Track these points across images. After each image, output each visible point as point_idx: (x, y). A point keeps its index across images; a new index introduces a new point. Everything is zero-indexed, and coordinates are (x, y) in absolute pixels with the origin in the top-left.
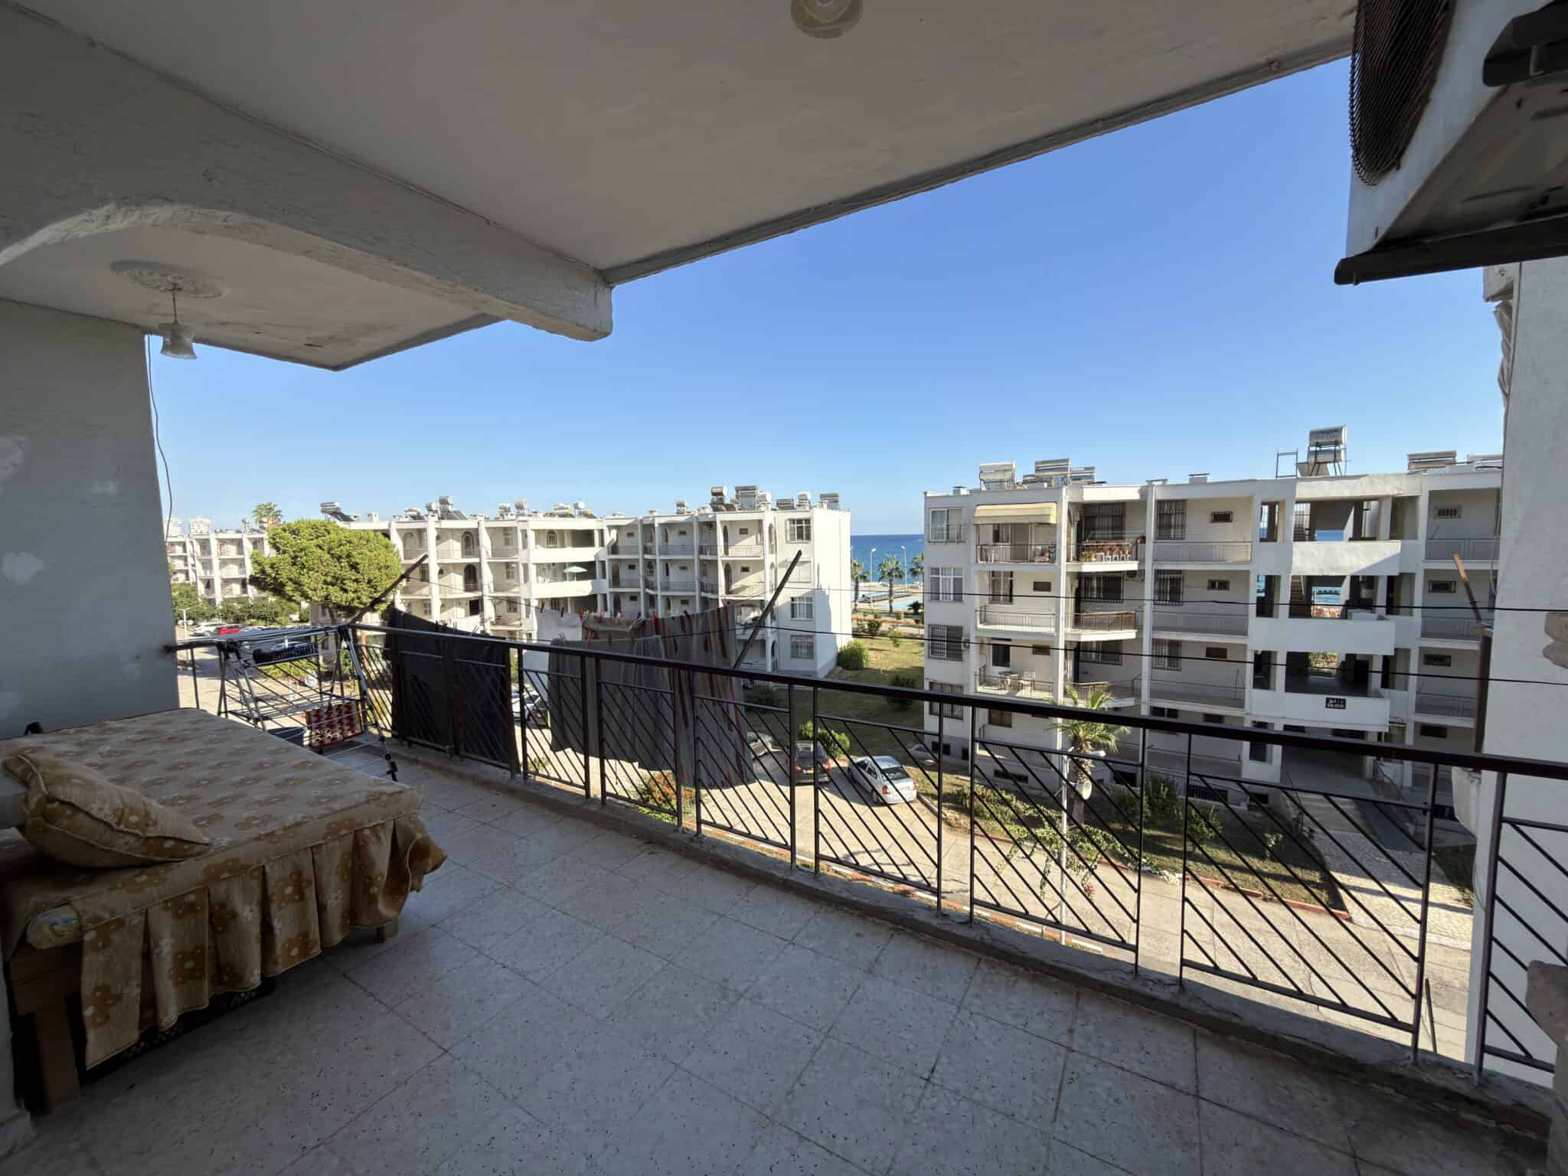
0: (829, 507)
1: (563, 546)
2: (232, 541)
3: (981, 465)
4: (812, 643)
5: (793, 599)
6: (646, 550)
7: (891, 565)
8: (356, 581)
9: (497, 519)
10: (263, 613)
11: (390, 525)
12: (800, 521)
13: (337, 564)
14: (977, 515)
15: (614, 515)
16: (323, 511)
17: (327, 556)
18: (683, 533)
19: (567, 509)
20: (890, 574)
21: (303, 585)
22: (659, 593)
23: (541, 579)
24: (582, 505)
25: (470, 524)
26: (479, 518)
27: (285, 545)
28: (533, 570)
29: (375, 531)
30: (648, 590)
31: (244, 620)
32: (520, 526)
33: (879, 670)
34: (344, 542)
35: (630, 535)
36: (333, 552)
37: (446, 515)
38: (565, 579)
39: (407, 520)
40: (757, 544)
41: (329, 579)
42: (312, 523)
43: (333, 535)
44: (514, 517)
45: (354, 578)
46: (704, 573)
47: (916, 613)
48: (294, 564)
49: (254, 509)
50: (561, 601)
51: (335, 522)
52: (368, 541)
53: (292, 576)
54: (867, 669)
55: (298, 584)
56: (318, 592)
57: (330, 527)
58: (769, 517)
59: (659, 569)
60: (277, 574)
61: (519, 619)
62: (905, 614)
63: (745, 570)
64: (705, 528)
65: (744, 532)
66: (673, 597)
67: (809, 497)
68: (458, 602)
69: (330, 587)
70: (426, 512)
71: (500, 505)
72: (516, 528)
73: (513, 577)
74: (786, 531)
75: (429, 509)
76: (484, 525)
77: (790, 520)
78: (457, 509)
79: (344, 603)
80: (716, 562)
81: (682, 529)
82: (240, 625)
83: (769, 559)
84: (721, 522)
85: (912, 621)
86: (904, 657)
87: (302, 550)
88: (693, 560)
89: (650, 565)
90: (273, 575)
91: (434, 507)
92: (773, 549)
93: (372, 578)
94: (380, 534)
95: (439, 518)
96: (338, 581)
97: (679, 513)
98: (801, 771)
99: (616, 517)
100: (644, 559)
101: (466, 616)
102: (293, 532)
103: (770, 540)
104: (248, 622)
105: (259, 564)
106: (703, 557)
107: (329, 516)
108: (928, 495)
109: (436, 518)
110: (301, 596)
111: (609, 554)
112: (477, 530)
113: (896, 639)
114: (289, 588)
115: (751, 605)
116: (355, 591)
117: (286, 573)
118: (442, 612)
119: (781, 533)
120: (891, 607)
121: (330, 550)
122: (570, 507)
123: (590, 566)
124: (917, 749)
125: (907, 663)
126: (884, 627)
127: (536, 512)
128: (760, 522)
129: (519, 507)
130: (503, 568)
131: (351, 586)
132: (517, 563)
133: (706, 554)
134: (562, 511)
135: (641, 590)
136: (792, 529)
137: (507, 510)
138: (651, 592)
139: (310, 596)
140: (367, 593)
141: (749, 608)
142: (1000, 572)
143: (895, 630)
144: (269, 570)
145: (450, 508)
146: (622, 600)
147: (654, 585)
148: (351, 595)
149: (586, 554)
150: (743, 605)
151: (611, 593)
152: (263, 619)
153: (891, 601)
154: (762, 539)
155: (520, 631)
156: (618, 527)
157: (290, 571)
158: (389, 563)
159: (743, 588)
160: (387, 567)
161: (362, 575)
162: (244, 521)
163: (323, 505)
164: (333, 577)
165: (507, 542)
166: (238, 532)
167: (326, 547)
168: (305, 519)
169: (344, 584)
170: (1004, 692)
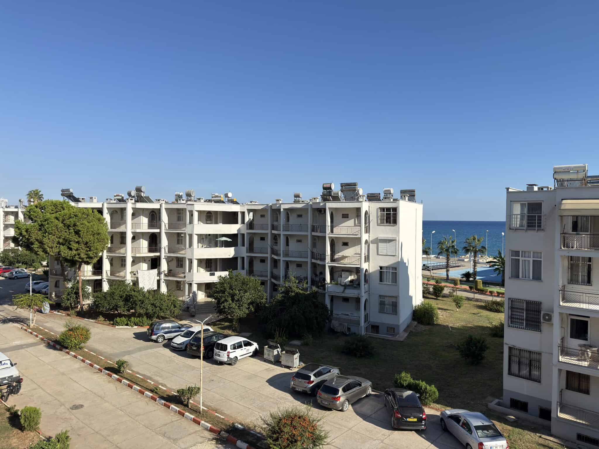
0: (409, 200)
1: (216, 223)
2: (12, 213)
3: (555, 166)
4: (396, 303)
5: (381, 268)
6: (273, 228)
7: (448, 244)
8: (78, 242)
9: (173, 203)
10: (26, 260)
11: (103, 205)
12: (388, 209)
13: (67, 230)
14: (563, 207)
15: (251, 202)
16: (62, 195)
17: (61, 225)
18: (300, 216)
19: (220, 197)
20: (447, 250)
21: (45, 244)
22: (282, 258)
23: (200, 245)
24: (230, 195)
25: (155, 206)
26: (161, 202)
27: (36, 217)
28: (195, 239)
29: (93, 209)
30: (273, 256)
31: (14, 264)
32: (189, 208)
33: (447, 326)
34: (72, 216)
35: (262, 216)
36: (64, 222)
37: (140, 199)
38: (217, 246)
39: (115, 202)
40: (355, 225)
41: (61, 241)
42: (54, 202)
43: (66, 211)
44: (184, 202)
45: (76, 240)
46: (314, 245)
47: (468, 281)
48: (40, 230)
49: (28, 193)
50: (213, 262)
51: (68, 202)
52: (88, 216)
53: (38, 238)
54: (437, 325)
55: (41, 243)
56: (53, 249)
57: (65, 205)
58: (365, 206)
59: (282, 240)
60: (29, 236)
61: (184, 273)
62: (460, 281)
63: (346, 244)
64: (317, 213)
65: (346, 216)
66: (291, 261)
67: (392, 192)
68: (143, 259)
69: (61, 246)
70: (128, 197)
71: (176, 193)
72: (186, 209)
73: (182, 244)
74: (377, 217)
75: (129, 194)
76: (164, 206)
77: (381, 208)
78: (147, 195)
79: (69, 258)
80: (325, 237)
81: (299, 213)
82: (11, 267)
83: (365, 237)
84: (329, 208)
85: (467, 287)
86: (465, 316)
87: (46, 220)
88: (307, 236)
89: (275, 238)
90: (27, 237)
91: (133, 194)
92: (367, 230)
93: (88, 241)
94: (95, 211)
95: (135, 201)
96: (66, 243)
97: (296, 202)
98: (402, 418)
99: (253, 203)
100: (272, 234)
101: (148, 269)
102: (42, 208)
103: (365, 223)
104: (17, 265)
105: (19, 229)
106: (314, 234)
107: (66, 198)
108: (510, 190)
109: (133, 201)
110: (43, 251)
111: (247, 229)
112: (159, 210)
113: (458, 302)
114: (36, 246)
115: (349, 271)
116: (77, 250)
117: (36, 235)
118: (132, 266)
119: (373, 218)
120: (447, 275)
121: (63, 220)
122: (222, 196)
123: (233, 237)
124: (497, 404)
125: (469, 322)
126: (446, 291)
127: (199, 199)
128: (358, 210)
129: (189, 195)
130: (176, 236)
131: (74, 246)
132: (185, 234)
133: (317, 232)
134: (216, 198)
135: (268, 255)
136: (382, 216)
137: (179, 197)
138: (276, 257)
139: (49, 251)
140: (84, 251)
141: (347, 273)
142: (578, 257)
143: (455, 294)
144: (24, 233)
145: (142, 194)
146: (255, 263)
147: (278, 253)
148: (74, 252)
149: (233, 229)
150: (343, 271)
151: (247, 256)
152: (25, 264)
153: (447, 271)
154: (360, 222)
155: (183, 281)
156: (254, 211)
157: (37, 234)
158: (100, 231)
159: (344, 257)
160: (99, 234)
161: (82, 238)
162: (20, 201)
163: (63, 191)
164: (64, 239)
165: (179, 219)
166: (16, 207)
167: (61, 219)
168: (50, 200)
169: (70, 244)
170: (586, 364)
